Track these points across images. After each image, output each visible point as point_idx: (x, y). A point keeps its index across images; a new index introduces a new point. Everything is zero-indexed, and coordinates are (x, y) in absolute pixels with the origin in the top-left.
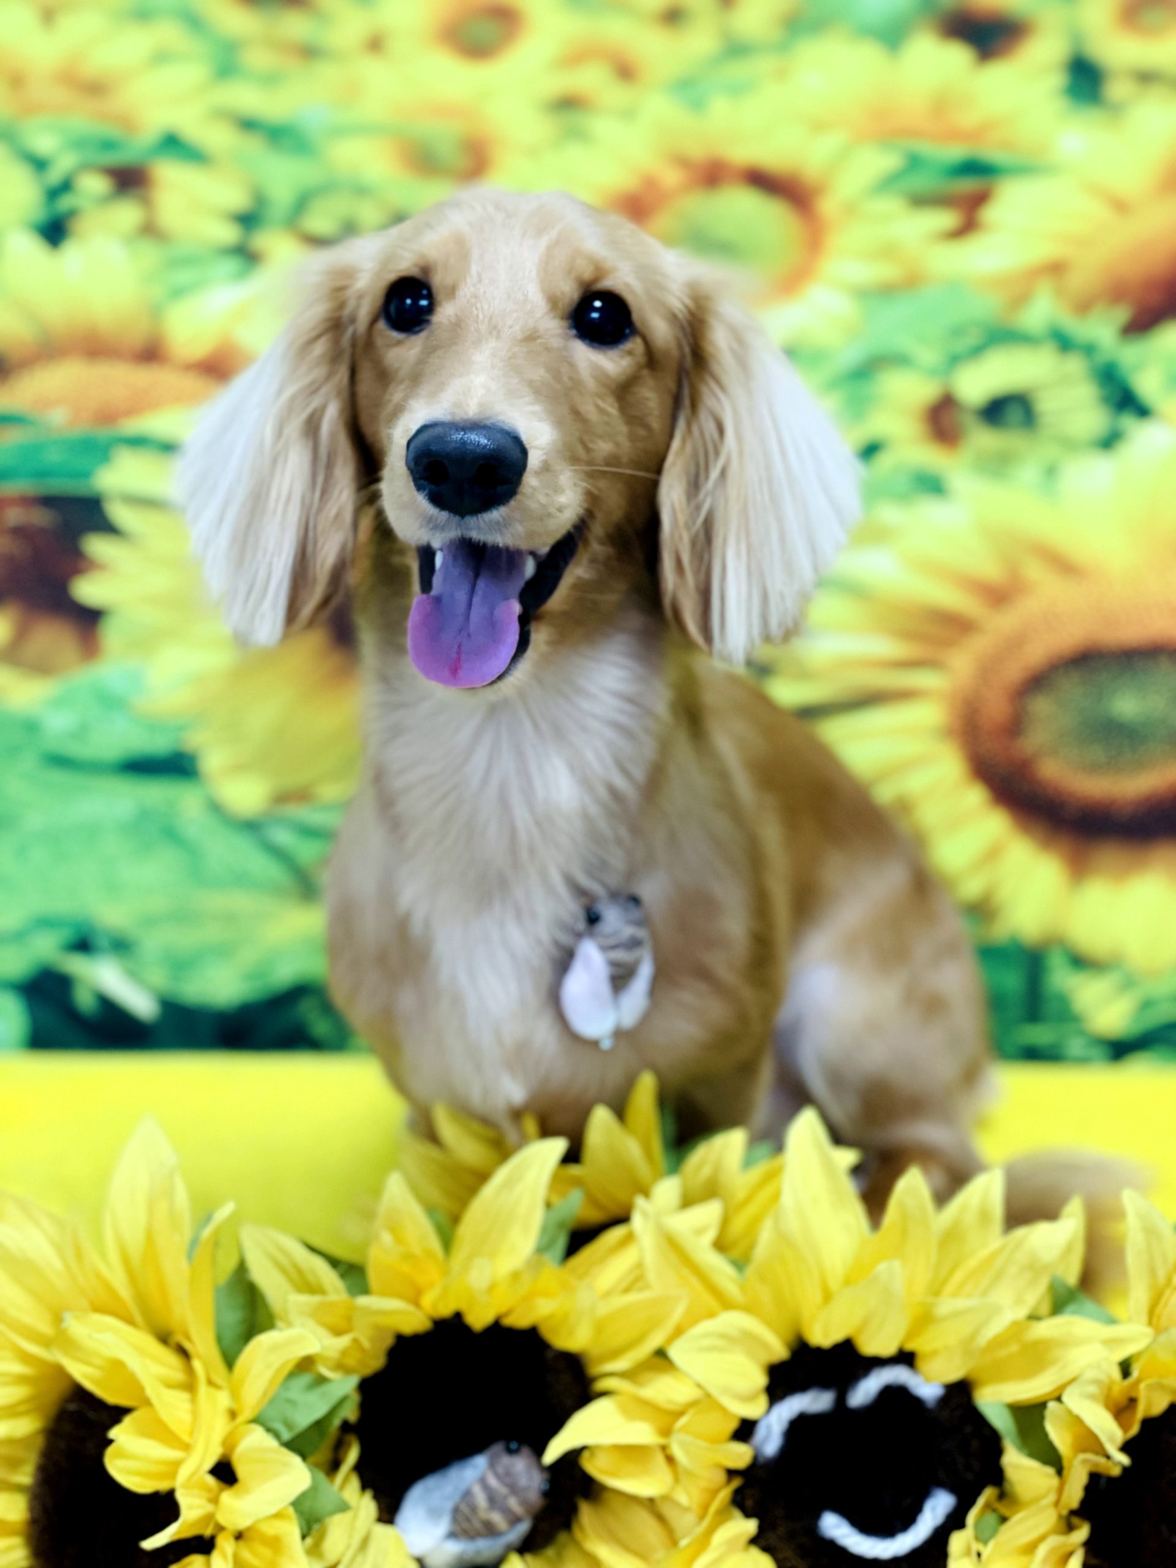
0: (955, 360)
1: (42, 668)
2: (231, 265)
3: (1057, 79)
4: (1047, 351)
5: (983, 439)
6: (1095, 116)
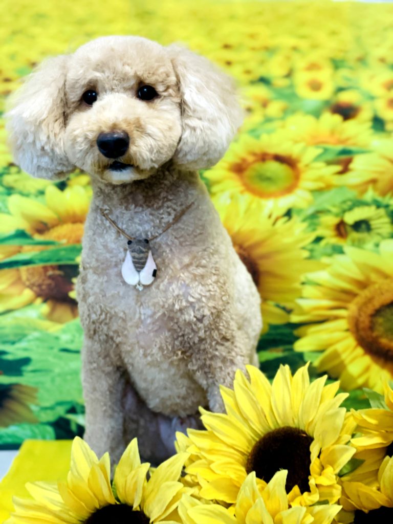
0: (344, 211)
1: (59, 321)
3: (370, 124)
4: (373, 208)
5: (354, 235)
6: (383, 135)
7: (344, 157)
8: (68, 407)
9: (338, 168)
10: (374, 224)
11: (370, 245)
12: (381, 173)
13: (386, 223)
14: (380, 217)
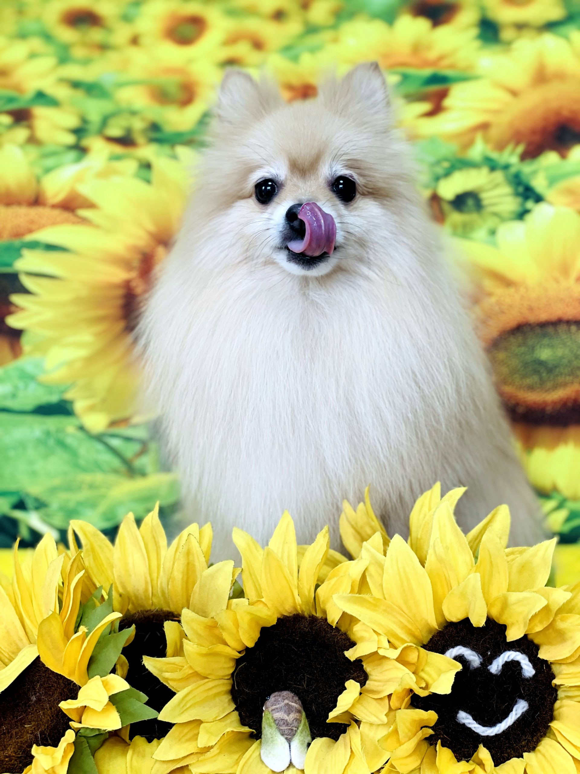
0: (437, 179)
2: (72, 155)
3: (474, 32)
4: (485, 171)
5: (456, 217)
6: (496, 48)
7: (434, 88)
8: (13, 500)
9: (426, 107)
10: (487, 197)
11: (481, 233)
12: (496, 112)
13: (506, 195)
14: (496, 186)
